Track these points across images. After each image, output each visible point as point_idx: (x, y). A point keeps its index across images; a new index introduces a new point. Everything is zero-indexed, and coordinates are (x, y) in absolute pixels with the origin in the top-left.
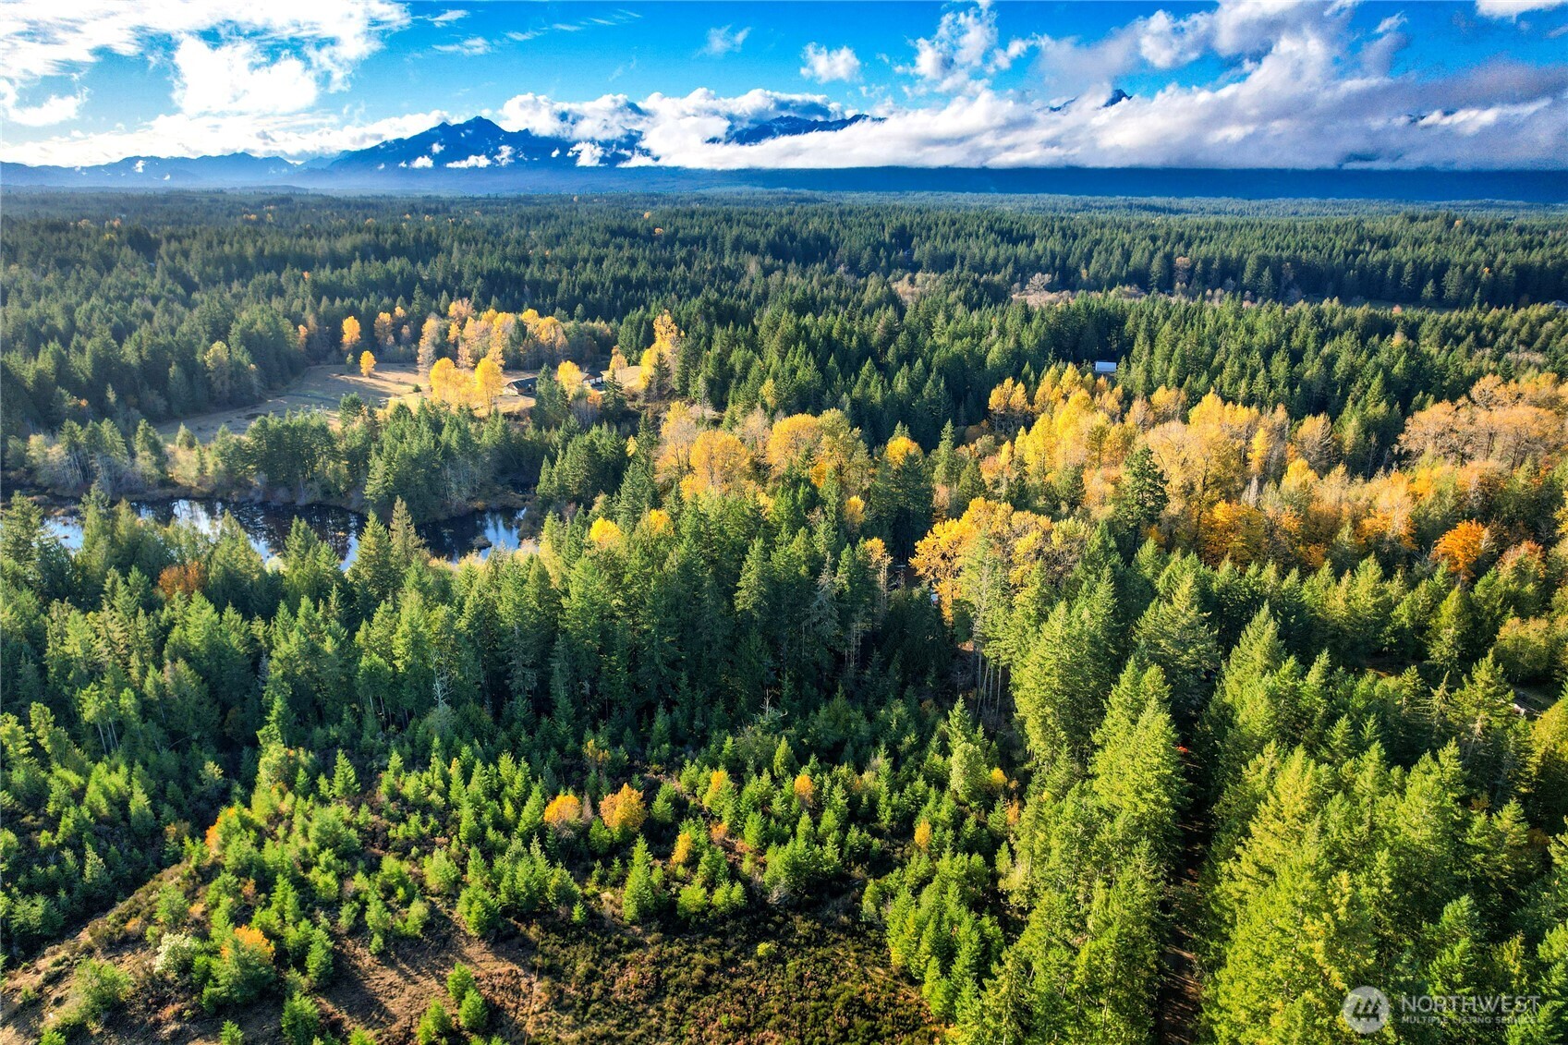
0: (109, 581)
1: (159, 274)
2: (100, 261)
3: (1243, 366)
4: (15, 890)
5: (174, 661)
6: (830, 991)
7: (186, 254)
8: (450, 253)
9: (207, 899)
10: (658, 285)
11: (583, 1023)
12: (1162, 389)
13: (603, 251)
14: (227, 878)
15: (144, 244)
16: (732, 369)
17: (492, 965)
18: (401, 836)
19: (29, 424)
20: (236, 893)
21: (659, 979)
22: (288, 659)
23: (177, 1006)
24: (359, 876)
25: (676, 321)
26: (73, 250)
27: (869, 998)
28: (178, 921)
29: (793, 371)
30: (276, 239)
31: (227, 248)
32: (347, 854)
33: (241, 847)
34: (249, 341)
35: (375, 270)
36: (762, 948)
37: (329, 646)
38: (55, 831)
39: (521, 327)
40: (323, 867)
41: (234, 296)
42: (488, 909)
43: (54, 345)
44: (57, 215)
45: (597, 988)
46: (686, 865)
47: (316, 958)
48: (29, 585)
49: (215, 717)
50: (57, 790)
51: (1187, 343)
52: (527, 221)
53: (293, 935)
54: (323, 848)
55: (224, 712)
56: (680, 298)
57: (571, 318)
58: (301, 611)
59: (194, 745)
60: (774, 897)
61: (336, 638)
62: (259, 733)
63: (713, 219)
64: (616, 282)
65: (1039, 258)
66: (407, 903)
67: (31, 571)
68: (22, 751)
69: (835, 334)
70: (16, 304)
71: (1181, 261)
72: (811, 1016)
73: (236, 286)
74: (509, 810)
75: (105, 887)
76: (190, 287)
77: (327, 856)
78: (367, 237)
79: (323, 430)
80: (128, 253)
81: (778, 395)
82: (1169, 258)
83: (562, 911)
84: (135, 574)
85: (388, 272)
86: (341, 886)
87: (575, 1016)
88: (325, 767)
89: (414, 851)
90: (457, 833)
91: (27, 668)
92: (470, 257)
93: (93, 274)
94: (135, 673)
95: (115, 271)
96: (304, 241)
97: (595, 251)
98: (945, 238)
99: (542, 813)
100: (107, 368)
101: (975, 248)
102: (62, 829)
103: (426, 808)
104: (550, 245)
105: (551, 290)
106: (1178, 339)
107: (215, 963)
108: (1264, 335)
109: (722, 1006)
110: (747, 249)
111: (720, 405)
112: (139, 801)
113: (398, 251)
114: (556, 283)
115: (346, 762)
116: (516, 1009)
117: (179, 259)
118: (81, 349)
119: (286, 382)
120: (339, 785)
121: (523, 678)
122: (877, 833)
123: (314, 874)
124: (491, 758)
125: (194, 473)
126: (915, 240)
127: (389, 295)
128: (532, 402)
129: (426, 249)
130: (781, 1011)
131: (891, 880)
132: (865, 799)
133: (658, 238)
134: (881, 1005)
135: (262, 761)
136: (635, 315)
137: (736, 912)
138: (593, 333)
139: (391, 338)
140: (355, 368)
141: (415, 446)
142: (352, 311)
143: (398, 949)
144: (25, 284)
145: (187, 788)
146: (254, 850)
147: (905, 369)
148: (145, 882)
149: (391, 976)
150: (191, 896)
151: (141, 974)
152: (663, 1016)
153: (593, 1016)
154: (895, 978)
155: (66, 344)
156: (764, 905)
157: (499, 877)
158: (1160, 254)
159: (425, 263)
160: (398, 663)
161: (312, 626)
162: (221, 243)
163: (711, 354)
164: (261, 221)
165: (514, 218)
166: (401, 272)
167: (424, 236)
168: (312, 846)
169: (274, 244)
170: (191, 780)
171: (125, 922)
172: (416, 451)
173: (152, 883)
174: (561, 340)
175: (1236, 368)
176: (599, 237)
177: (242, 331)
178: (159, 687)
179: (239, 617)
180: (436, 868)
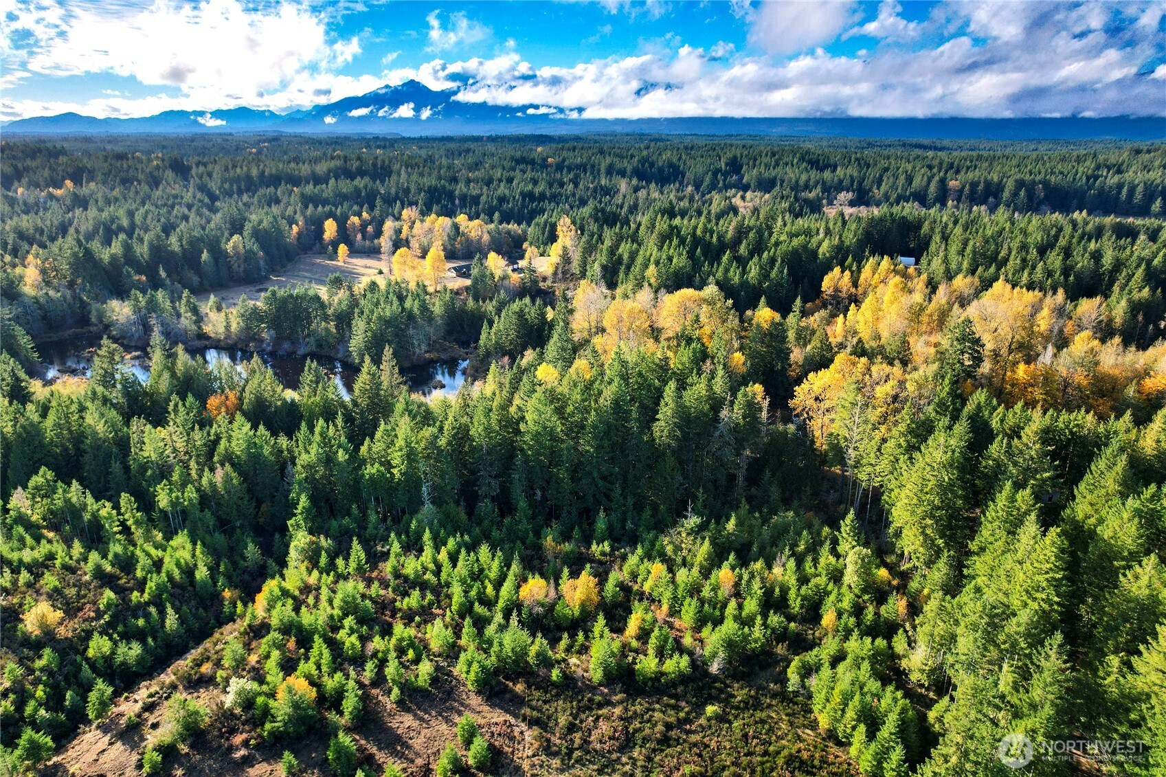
0: (172, 404)
1: (191, 189)
2: (150, 179)
3: (1024, 260)
4: (115, 636)
5: (223, 465)
6: (771, 748)
7: (210, 175)
8: (399, 175)
9: (260, 651)
10: (554, 198)
11: (569, 768)
12: (960, 277)
13: (512, 174)
14: (274, 635)
15: (181, 169)
16: (620, 257)
17: (489, 716)
18: (405, 607)
19: (106, 293)
20: (281, 647)
21: (628, 732)
22: (309, 467)
23: (245, 736)
24: (377, 639)
25: (574, 223)
26: (131, 173)
27: (805, 755)
28: (239, 666)
29: (670, 259)
30: (273, 164)
31: (238, 170)
32: (364, 620)
33: (282, 613)
34: (257, 234)
35: (345, 186)
36: (710, 709)
37: (342, 456)
38: (142, 592)
39: (456, 227)
40: (347, 630)
41: (245, 204)
42: (483, 668)
43: (122, 236)
44: (118, 149)
45: (577, 738)
46: (638, 638)
47: (350, 703)
48: (114, 406)
49: (252, 510)
50: (143, 561)
51: (975, 242)
52: (451, 154)
53: (331, 683)
54: (346, 615)
55: (258, 506)
56: (572, 208)
57: (492, 221)
58: (317, 430)
59: (238, 531)
60: (714, 668)
61: (346, 450)
62: (289, 523)
63: (590, 152)
64: (523, 194)
65: (841, 181)
66: (417, 661)
67: (116, 395)
68: (115, 529)
69: (699, 232)
70: (94, 209)
71: (953, 184)
72: (759, 769)
73: (245, 198)
74: (490, 590)
75: (180, 637)
76: (214, 198)
77: (349, 621)
78: (338, 163)
79: (317, 298)
80: (169, 174)
81: (659, 276)
82: (943, 182)
83: (542, 672)
84: (190, 399)
85: (356, 187)
86: (363, 646)
87: (563, 760)
88: (342, 550)
89: (417, 619)
90: (450, 606)
91: (116, 467)
92: (414, 177)
93: (146, 188)
94: (193, 473)
95: (161, 187)
96: (293, 165)
97: (506, 174)
98: (767, 166)
99: (517, 592)
100: (159, 253)
101: (791, 174)
102: (147, 590)
103: (424, 586)
104: (470, 169)
105: (476, 200)
106: (968, 240)
107: (272, 703)
108: (1036, 237)
109: (683, 756)
110: (618, 173)
111: (612, 285)
112: (202, 573)
113: (361, 173)
114: (479, 196)
115: (359, 547)
116: (513, 753)
117: (206, 178)
118: (141, 240)
119: (283, 266)
120: (353, 564)
121: (489, 486)
122: (790, 618)
123: (342, 635)
124: (472, 547)
125: (221, 330)
126: (744, 168)
127: (357, 203)
128: (468, 282)
129: (382, 172)
130: (733, 763)
131: (810, 657)
132: (777, 590)
133: (551, 166)
134: (816, 762)
135: (292, 545)
136: (541, 219)
137: (683, 679)
138: (509, 232)
139: (359, 236)
140: (334, 255)
141: (388, 311)
142: (330, 215)
143: (413, 698)
144: (100, 195)
145: (234, 564)
146: (293, 614)
147: (755, 259)
148: (211, 635)
149: (408, 720)
150: (248, 647)
151: (215, 707)
152: (634, 764)
153: (577, 761)
154: (823, 739)
155: (130, 237)
156: (706, 674)
157: (490, 642)
158: (937, 178)
159: (383, 182)
160: (395, 471)
161: (325, 441)
162: (234, 167)
163: (605, 247)
164: (259, 152)
165: (442, 152)
166: (366, 187)
167: (379, 163)
168: (337, 612)
169: (271, 168)
170: (237, 558)
171: (199, 665)
172: (388, 314)
173: (217, 635)
174: (486, 237)
175: (1018, 261)
176: (507, 164)
177: (253, 227)
178: (211, 484)
179: (268, 433)
180: (436, 634)
